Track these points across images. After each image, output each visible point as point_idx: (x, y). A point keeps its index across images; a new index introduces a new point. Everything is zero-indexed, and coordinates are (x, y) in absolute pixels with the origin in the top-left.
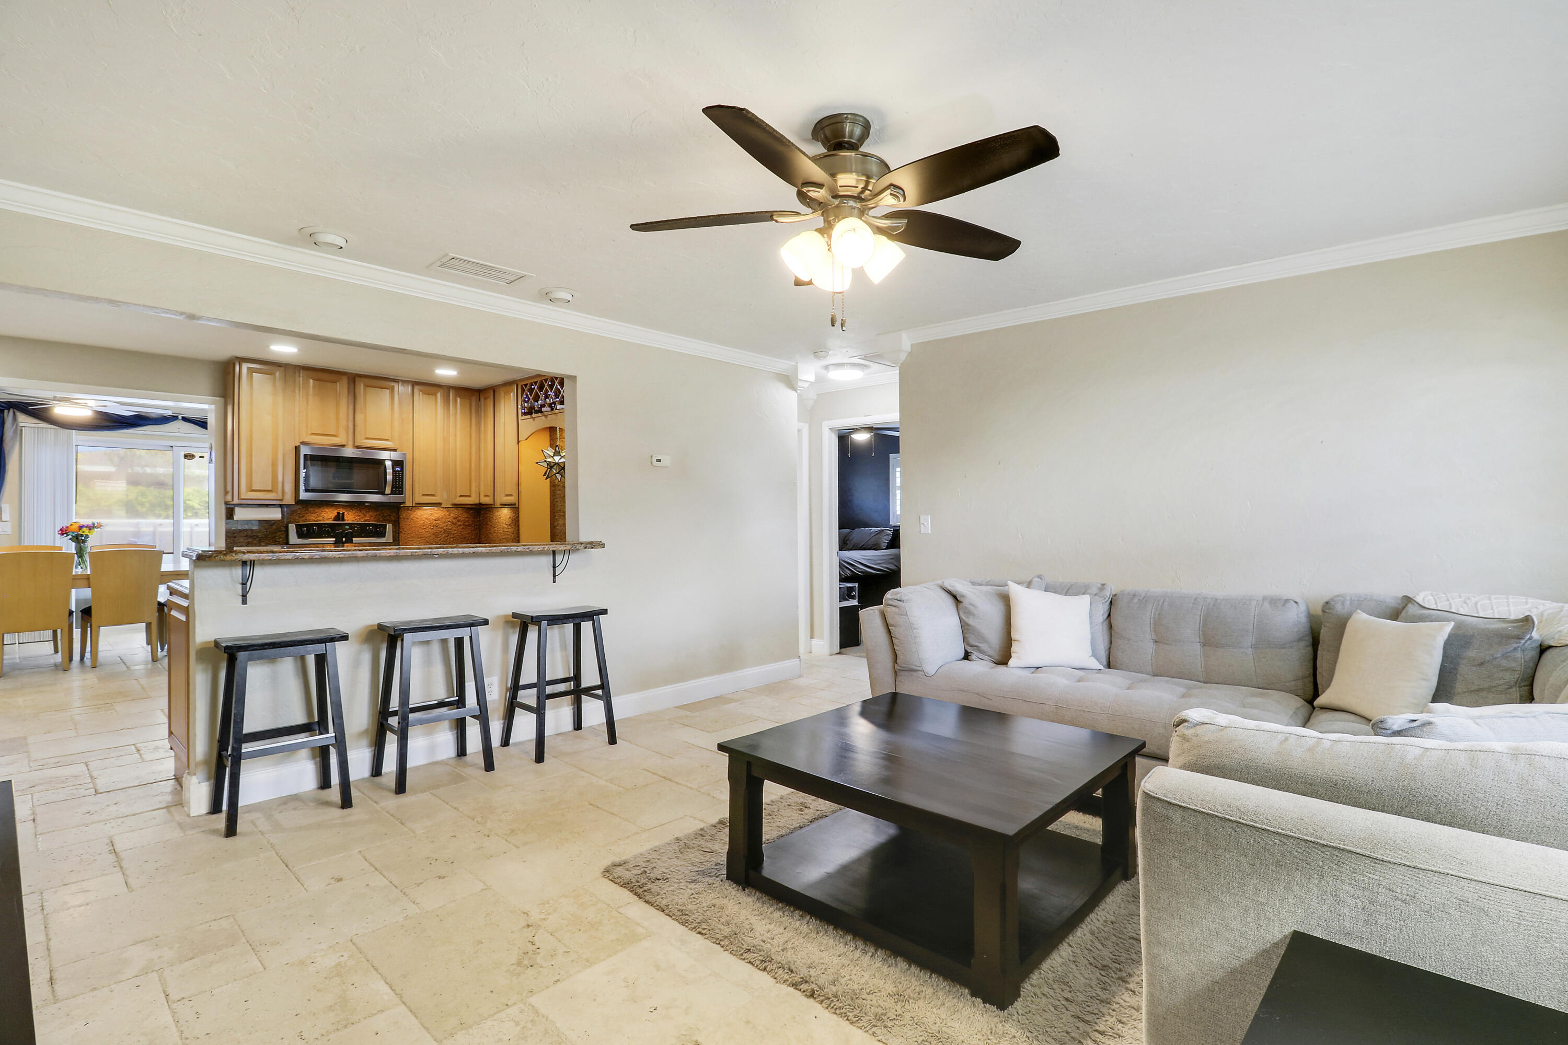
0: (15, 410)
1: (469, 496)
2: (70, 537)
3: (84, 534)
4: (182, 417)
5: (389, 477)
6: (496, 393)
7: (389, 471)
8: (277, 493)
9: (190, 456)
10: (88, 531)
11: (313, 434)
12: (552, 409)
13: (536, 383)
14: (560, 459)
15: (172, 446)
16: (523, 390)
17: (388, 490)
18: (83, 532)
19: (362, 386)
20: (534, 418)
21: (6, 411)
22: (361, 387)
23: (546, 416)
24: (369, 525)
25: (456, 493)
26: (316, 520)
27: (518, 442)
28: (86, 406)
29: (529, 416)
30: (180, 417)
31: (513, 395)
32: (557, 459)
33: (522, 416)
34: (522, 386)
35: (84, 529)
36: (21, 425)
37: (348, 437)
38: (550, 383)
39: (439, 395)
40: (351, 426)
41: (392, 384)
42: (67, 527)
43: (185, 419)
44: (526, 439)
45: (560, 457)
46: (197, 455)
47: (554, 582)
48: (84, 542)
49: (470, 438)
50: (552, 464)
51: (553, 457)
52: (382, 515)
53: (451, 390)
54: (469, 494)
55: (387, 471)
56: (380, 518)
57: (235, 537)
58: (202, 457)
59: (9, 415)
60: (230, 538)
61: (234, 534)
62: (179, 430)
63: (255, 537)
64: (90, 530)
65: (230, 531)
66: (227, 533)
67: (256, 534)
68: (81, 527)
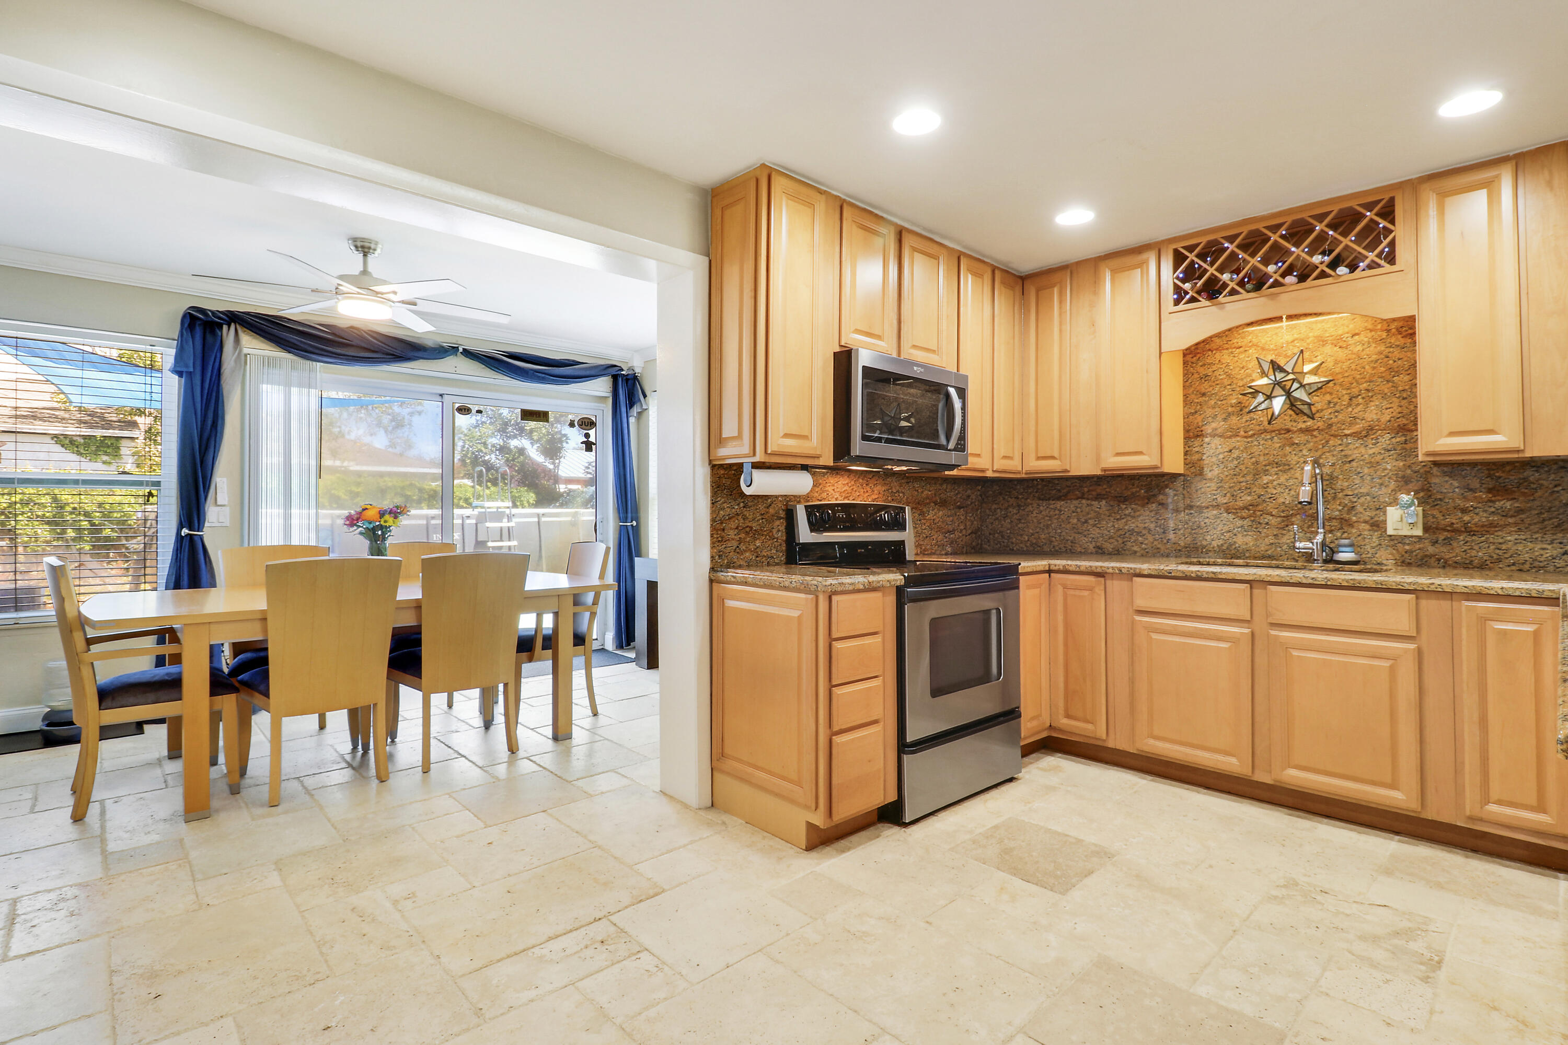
0: (238, 326)
2: (361, 530)
3: (385, 524)
4: (464, 349)
5: (958, 418)
7: (957, 406)
9: (465, 409)
10: (390, 520)
11: (858, 331)
13: (1232, 237)
15: (441, 395)
16: (1181, 258)
17: (953, 442)
18: (385, 522)
19: (909, 248)
20: (1224, 305)
21: (225, 327)
22: (909, 252)
24: (885, 508)
25: (998, 452)
27: (1160, 354)
29: (1203, 304)
30: (461, 350)
31: (1142, 271)
33: (1176, 304)
34: (1177, 249)
35: (387, 517)
36: (245, 351)
37: (893, 341)
39: (986, 277)
40: (896, 321)
41: (940, 250)
43: (468, 353)
46: (474, 409)
48: (383, 538)
53: (996, 271)
54: (1010, 456)
57: (723, 530)
58: (479, 412)
59: (228, 335)
60: (717, 530)
61: (722, 523)
62: (456, 369)
63: (748, 529)
64: (396, 517)
65: (718, 518)
66: (713, 520)
67: (750, 524)
68: (382, 514)
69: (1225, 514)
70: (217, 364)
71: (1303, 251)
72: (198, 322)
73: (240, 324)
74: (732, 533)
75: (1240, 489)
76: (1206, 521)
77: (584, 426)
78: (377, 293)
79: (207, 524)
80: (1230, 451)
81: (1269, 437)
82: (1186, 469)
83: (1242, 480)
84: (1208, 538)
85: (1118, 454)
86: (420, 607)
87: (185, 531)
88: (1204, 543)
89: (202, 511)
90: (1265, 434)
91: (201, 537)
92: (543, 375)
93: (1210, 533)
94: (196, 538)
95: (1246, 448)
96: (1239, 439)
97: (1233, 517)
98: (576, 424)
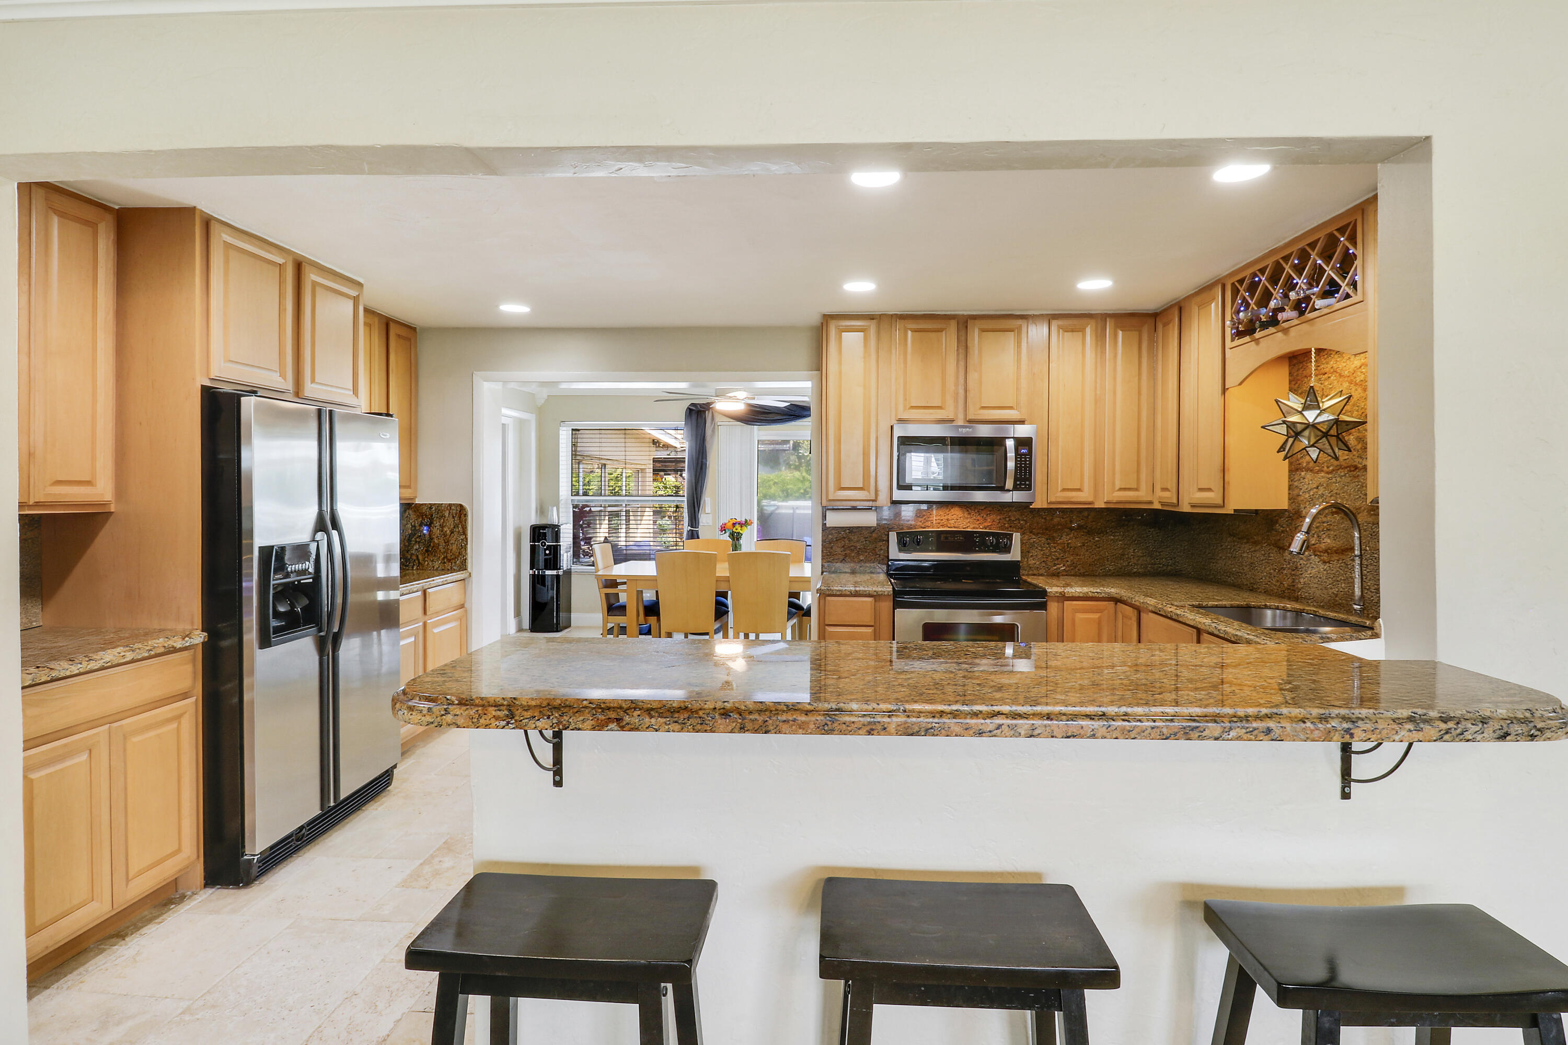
1: (1137, 490)
2: (727, 534)
3: (738, 531)
5: (1011, 464)
6: (1183, 311)
7: (1011, 454)
8: (869, 492)
10: (740, 528)
11: (912, 407)
12: (1302, 313)
13: (1262, 271)
14: (1319, 415)
16: (1235, 292)
17: (1009, 484)
18: (737, 529)
19: (976, 332)
20: (1257, 341)
21: (707, 412)
22: (975, 335)
23: (1285, 331)
24: (988, 534)
25: (1114, 484)
26: (923, 526)
27: (1224, 390)
28: (736, 399)
29: (1247, 339)
31: (1214, 308)
32: (1311, 416)
33: (1233, 340)
34: (1233, 284)
35: (737, 526)
36: (719, 424)
37: (956, 407)
38: (1296, 262)
39: (1088, 330)
40: (961, 391)
41: (1019, 322)
42: (726, 525)
44: (1241, 384)
45: (1319, 411)
47: (1346, 796)
48: (738, 539)
49: (1139, 393)
50: (1300, 427)
51: (1301, 413)
52: (1007, 519)
53: (1108, 319)
54: (1135, 487)
55: (1008, 455)
56: (1005, 524)
57: (832, 548)
59: (709, 415)
60: (826, 548)
61: (830, 543)
63: (852, 548)
64: (742, 527)
65: (827, 540)
66: (823, 541)
67: (854, 544)
68: (736, 524)
69: (1313, 556)
70: (703, 433)
71: (1302, 282)
72: (693, 412)
74: (839, 550)
75: (1323, 531)
76: (1301, 562)
78: (730, 397)
79: (701, 524)
80: (1317, 488)
81: (1342, 474)
82: (1290, 505)
83: (1325, 519)
84: (1302, 580)
85: (1201, 490)
87: (689, 528)
88: (1300, 586)
89: (697, 518)
90: (1340, 470)
91: (697, 532)
93: (1303, 576)
94: (695, 533)
95: (1327, 485)
96: (1323, 474)
97: (1318, 560)
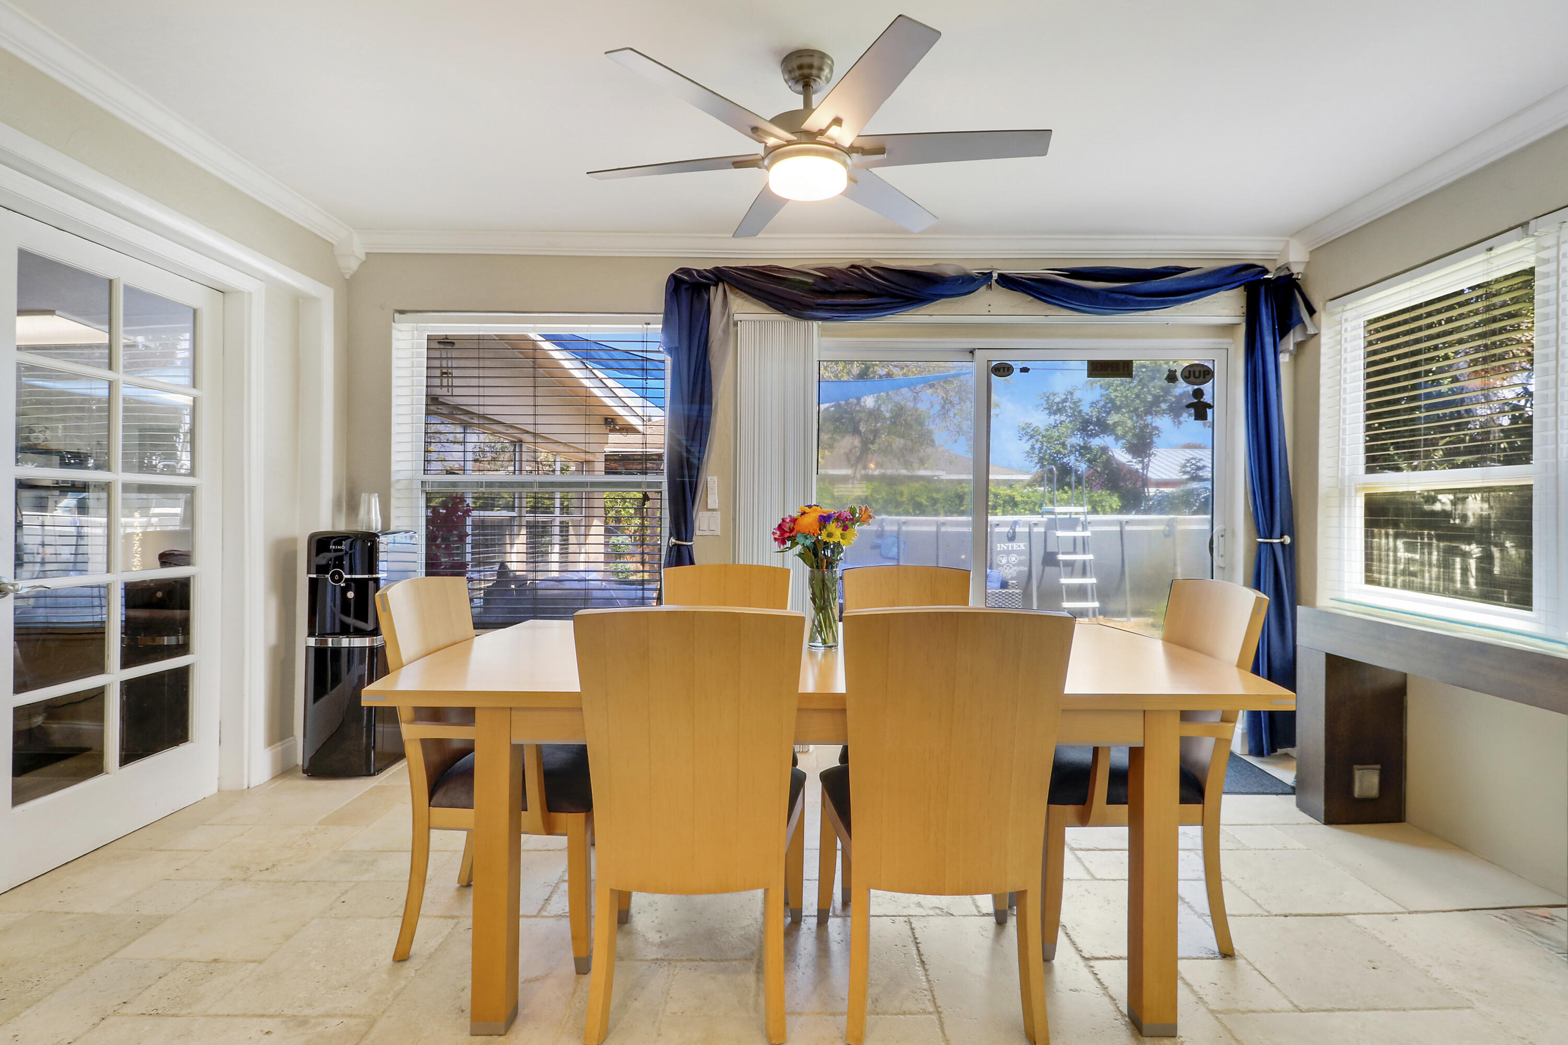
0: (726, 287)
2: (798, 548)
3: (831, 540)
4: (1000, 275)
9: (1004, 368)
10: (838, 532)
15: (972, 352)
18: (829, 534)
21: (712, 289)
30: (995, 276)
35: (832, 526)
36: (737, 317)
42: (794, 520)
43: (1009, 282)
46: (1017, 366)
48: (831, 564)
58: (1025, 370)
59: (716, 296)
62: (990, 308)
64: (845, 528)
68: (824, 520)
70: (704, 334)
72: (684, 287)
73: (728, 283)
77: (1192, 379)
79: (697, 532)
86: (844, 711)
87: (673, 540)
89: (689, 519)
91: (689, 549)
92: (1123, 296)
94: (683, 549)
98: (1178, 374)
